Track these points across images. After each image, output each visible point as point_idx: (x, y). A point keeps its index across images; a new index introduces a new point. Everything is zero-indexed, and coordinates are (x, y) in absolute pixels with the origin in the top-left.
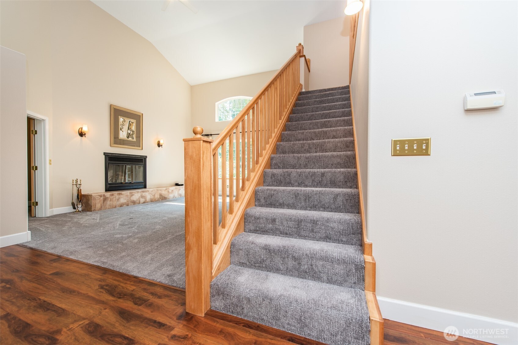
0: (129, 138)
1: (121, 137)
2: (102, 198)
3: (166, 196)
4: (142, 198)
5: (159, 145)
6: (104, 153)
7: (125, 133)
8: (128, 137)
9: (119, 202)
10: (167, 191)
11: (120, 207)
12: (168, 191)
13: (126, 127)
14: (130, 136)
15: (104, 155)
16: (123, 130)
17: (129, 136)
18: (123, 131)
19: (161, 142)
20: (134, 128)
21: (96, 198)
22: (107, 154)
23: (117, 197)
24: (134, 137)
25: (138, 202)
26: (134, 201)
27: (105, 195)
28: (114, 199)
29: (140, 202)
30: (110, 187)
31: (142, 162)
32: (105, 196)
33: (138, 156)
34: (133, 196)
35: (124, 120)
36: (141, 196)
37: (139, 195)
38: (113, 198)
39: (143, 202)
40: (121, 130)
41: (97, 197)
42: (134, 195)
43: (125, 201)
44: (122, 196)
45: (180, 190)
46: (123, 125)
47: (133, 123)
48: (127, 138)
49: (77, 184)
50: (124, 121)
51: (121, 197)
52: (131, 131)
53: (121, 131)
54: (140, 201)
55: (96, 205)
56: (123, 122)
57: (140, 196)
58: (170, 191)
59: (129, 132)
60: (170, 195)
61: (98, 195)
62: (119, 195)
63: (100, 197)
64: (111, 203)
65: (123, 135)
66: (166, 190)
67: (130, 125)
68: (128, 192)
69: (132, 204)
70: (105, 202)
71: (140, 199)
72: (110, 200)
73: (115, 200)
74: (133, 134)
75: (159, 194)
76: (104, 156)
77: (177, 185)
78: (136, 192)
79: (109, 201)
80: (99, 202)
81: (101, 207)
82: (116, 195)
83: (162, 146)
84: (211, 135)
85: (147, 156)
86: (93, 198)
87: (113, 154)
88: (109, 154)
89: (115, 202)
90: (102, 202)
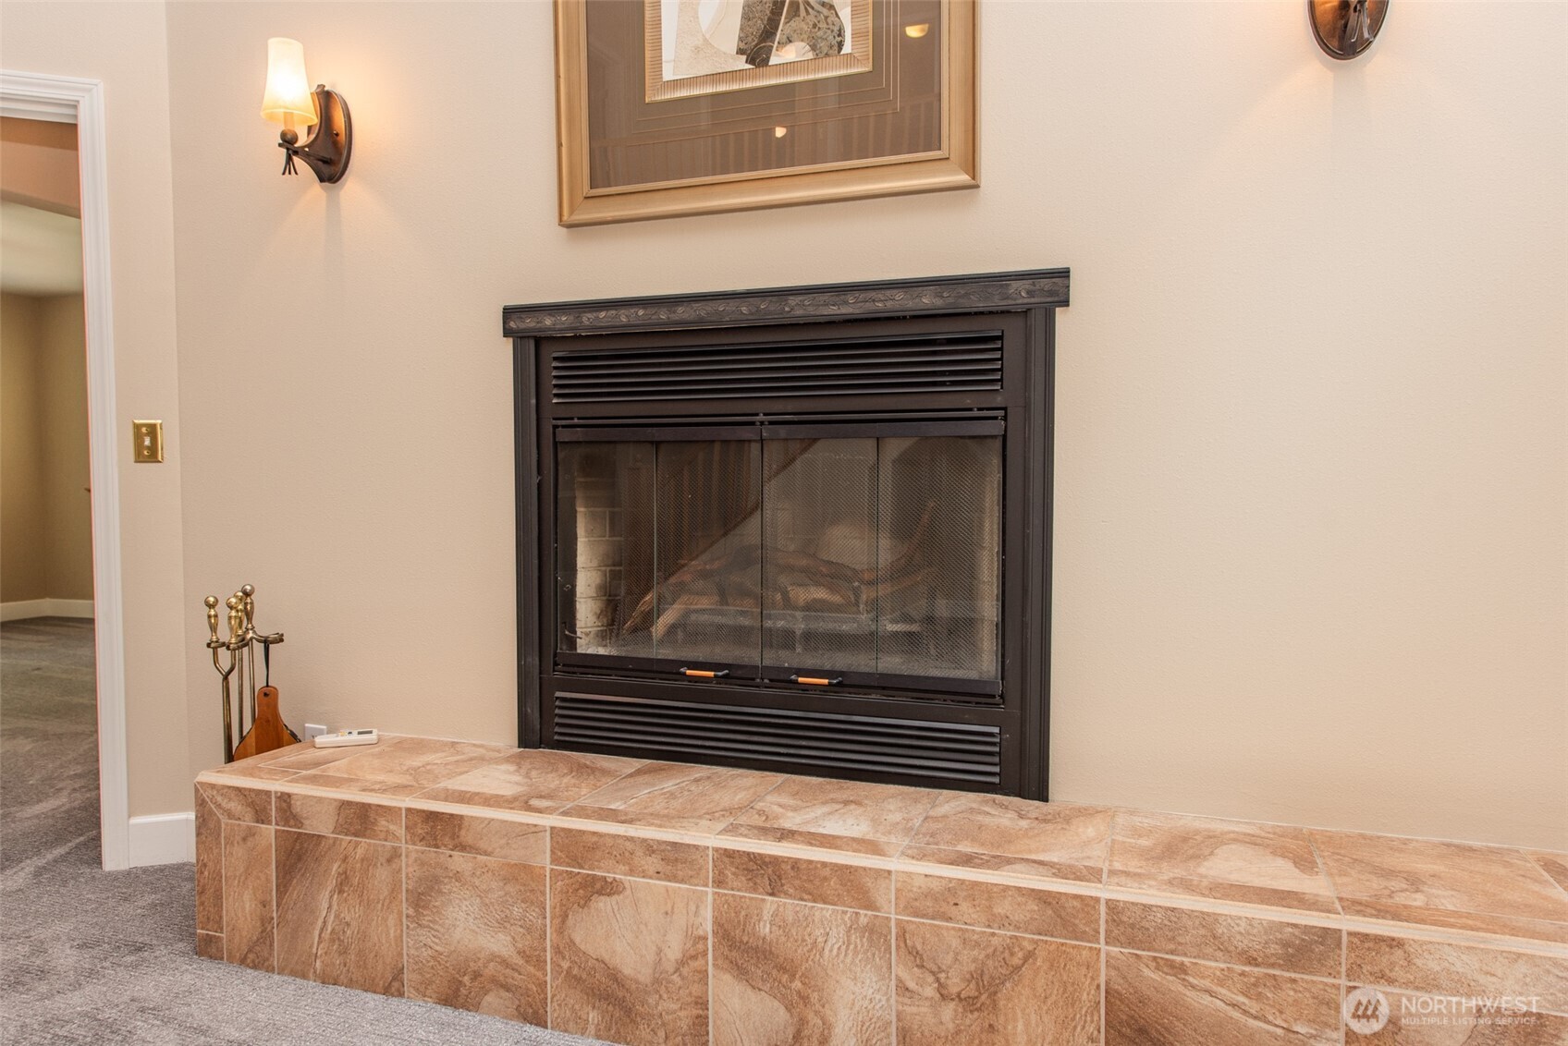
0: (776, 60)
1: (669, 76)
2: (268, 831)
4: (741, 971)
6: (509, 312)
8: (759, 48)
9: (425, 935)
11: (445, 999)
15: (507, 333)
21: (224, 820)
23: (412, 856)
25: (675, 1011)
26: (614, 975)
27: (297, 806)
28: (382, 875)
29: (701, 1019)
32: (298, 821)
34: (603, 904)
36: (725, 934)
37: (698, 904)
38: (368, 862)
41: (230, 815)
42: (609, 888)
43: (499, 944)
44: (459, 861)
48: (742, 63)
51: (457, 876)
54: (701, 1004)
55: (219, 898)
57: (708, 927)
61: (239, 790)
63: (248, 822)
64: (351, 914)
65: (694, 32)
68: (535, 830)
69: (595, 1015)
70: (298, 889)
71: (704, 974)
72: (344, 878)
73: (395, 889)
76: (507, 346)
78: (650, 847)
79: (331, 883)
80: (248, 871)
82: (403, 831)
85: (1063, 275)
86: (199, 810)
87: (587, 318)
88: (548, 322)
89: (391, 921)
90: (268, 880)
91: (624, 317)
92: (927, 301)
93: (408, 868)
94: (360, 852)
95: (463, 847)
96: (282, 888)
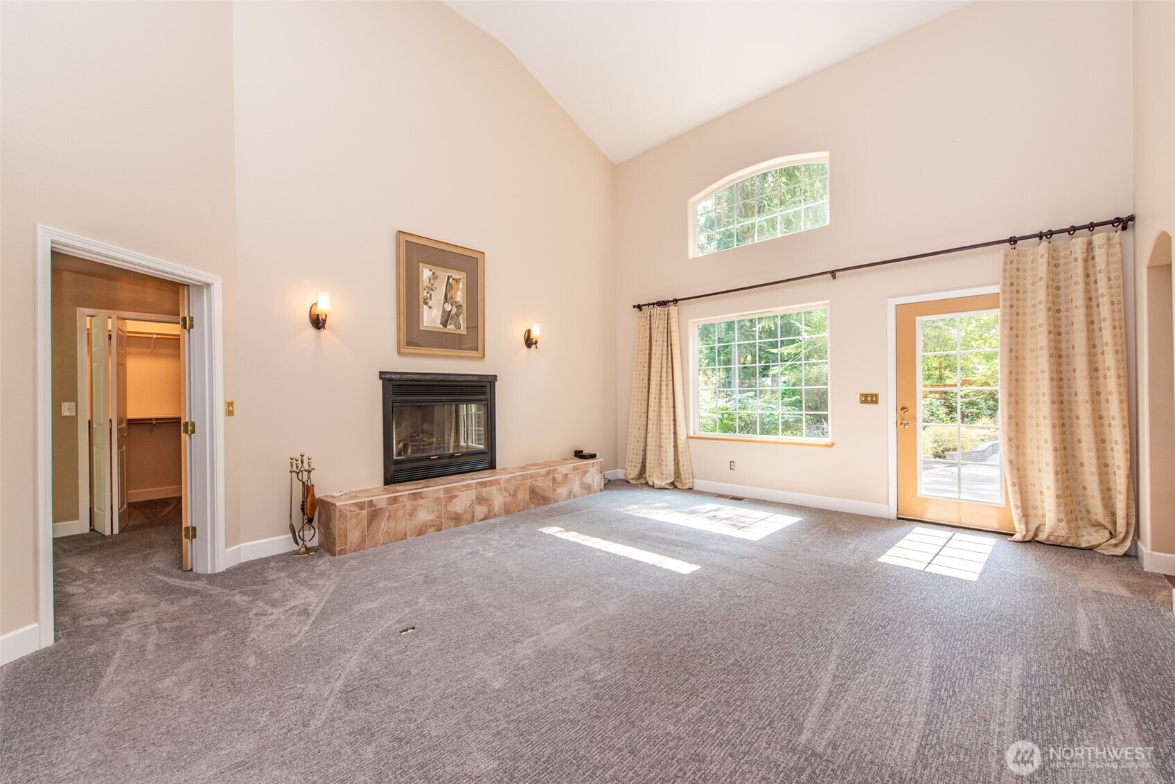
0: (448, 327)
1: (425, 324)
2: (365, 512)
3: (547, 495)
4: (480, 504)
5: (529, 342)
6: (381, 373)
7: (438, 311)
8: (445, 324)
9: (413, 522)
10: (551, 476)
11: (418, 535)
12: (554, 479)
13: (439, 295)
14: (452, 319)
15: (380, 378)
16: (430, 303)
17: (447, 321)
18: (430, 307)
19: (535, 334)
20: (460, 296)
21: (348, 514)
22: (388, 376)
23: (409, 505)
24: (461, 322)
25: (468, 516)
26: (457, 514)
27: (374, 503)
28: (401, 512)
29: (473, 515)
30: (396, 473)
31: (484, 393)
32: (375, 506)
33: (471, 378)
34: (454, 500)
35: (434, 273)
36: (477, 499)
37: (472, 494)
38: (397, 510)
39: (482, 517)
40: (426, 303)
41: (351, 511)
42: (455, 496)
43: (432, 517)
44: (422, 502)
45: (586, 472)
46: (432, 290)
47: (457, 281)
48: (441, 326)
49: (300, 469)
50: (434, 276)
51: (421, 507)
52: (454, 307)
53: (426, 307)
54: (473, 512)
55: (346, 536)
56: (432, 282)
57: (474, 497)
58: (559, 477)
59: (448, 307)
60: (559, 490)
61: (354, 504)
62: (415, 499)
63: (358, 511)
64: (392, 525)
65: (431, 318)
66: (548, 473)
67: (449, 287)
68: (440, 489)
69: (452, 524)
70: (374, 524)
71: (474, 507)
72: (390, 516)
73: (404, 515)
74: (457, 315)
75: (528, 488)
76: (381, 382)
77: (579, 455)
78: (463, 486)
79: (386, 518)
80: (357, 525)
81: (363, 540)
82: (406, 499)
83: (536, 343)
84: (675, 301)
85: (496, 376)
86: (337, 514)
87: (404, 376)
88: (394, 376)
89: (403, 522)
90: (364, 525)
91: (414, 377)
92: (476, 378)
93: (408, 508)
94: (394, 508)
95: (423, 498)
96: (369, 525)
